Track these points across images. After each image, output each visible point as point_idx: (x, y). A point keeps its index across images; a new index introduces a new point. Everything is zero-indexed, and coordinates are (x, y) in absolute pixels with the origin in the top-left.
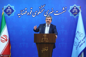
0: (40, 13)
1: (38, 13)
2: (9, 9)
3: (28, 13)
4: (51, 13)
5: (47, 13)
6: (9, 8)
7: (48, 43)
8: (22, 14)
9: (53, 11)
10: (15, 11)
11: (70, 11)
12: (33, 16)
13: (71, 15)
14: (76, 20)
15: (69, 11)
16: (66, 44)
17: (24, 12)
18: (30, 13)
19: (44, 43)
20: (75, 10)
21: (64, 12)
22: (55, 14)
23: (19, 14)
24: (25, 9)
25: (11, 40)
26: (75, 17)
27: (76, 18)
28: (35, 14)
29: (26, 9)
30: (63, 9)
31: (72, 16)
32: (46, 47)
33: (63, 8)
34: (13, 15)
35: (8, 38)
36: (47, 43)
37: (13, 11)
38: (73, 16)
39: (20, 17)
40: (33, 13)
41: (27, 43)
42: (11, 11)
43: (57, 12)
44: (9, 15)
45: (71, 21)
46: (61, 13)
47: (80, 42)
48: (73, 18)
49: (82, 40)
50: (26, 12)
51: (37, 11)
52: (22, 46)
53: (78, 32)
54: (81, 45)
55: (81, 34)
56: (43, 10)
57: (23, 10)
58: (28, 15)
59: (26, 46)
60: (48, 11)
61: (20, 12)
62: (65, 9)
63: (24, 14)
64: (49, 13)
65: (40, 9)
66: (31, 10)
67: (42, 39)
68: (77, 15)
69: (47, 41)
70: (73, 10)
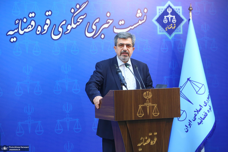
0: (74, 26)
1: (69, 27)
3: (39, 28)
4: (106, 26)
5: (94, 27)
8: (21, 32)
9: (111, 21)
11: (158, 20)
12: (55, 37)
13: (159, 33)
15: (154, 20)
17: (26, 25)
18: (46, 27)
20: (170, 16)
21: (140, 22)
22: (116, 31)
23: (11, 33)
24: (31, 15)
26: (170, 38)
27: (172, 39)
28: (60, 30)
29: (33, 15)
30: (138, 15)
31: (162, 35)
32: (150, 132)
33: (139, 11)
39: (15, 39)
40: (54, 28)
41: (39, 122)
43: (123, 22)
45: (161, 49)
46: (132, 27)
47: (201, 109)
48: (165, 41)
49: (205, 103)
50: (32, 26)
51: (64, 23)
52: (24, 132)
53: (188, 79)
54: (203, 117)
55: (200, 86)
56: (82, 17)
57: (22, 19)
58: (38, 33)
59: (36, 131)
60: (97, 22)
61: (16, 24)
62: (144, 14)
63: (26, 30)
64: (99, 25)
65: (72, 14)
66: (48, 17)
67: (140, 106)
68: (176, 30)
69: (155, 115)
70: (165, 17)
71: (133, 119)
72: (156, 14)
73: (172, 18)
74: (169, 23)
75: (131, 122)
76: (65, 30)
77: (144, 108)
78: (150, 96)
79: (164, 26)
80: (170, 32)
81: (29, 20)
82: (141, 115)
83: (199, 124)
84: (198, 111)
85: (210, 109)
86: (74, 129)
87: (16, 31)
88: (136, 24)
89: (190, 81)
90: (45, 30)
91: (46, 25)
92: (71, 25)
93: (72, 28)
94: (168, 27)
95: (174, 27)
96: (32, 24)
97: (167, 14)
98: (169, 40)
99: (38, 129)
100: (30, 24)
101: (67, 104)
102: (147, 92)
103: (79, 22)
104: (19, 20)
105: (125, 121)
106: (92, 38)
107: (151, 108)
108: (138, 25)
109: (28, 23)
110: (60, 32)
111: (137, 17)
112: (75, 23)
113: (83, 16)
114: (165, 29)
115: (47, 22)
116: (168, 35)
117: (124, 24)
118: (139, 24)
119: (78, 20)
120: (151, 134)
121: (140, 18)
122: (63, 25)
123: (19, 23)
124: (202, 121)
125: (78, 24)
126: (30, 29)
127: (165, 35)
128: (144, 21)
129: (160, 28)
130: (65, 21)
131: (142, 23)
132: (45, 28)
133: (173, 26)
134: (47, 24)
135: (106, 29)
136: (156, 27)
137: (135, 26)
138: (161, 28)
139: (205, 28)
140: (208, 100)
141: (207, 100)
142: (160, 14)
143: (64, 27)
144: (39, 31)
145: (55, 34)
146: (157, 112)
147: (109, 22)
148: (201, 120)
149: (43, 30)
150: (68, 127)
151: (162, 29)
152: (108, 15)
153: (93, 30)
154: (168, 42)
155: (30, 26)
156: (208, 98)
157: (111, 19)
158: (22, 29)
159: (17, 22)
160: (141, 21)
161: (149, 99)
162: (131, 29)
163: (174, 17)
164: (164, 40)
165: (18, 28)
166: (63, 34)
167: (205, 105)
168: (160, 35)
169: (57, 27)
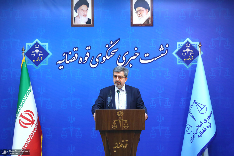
0: (108, 57)
1: (104, 59)
2: (37, 51)
3: (81, 59)
4: (134, 57)
5: (124, 59)
6: (37, 47)
7: (128, 132)
8: (67, 62)
9: (138, 54)
10: (51, 54)
11: (177, 53)
12: (92, 66)
13: (178, 63)
14: (190, 73)
15: (174, 53)
16: (168, 128)
17: (71, 57)
18: (86, 58)
19: (119, 131)
20: (188, 50)
21: (162, 55)
22: (142, 61)
23: (60, 62)
24: (75, 50)
25: (42, 122)
26: (188, 67)
27: (190, 68)
28: (97, 60)
29: (77, 49)
30: (160, 49)
31: (181, 65)
32: (123, 139)
33: (162, 46)
34: (47, 64)
35: (35, 118)
36: (124, 131)
37: (45, 54)
38: (184, 64)
39: (62, 67)
40: (92, 59)
41: (79, 129)
42: (41, 55)
43: (148, 55)
44: (37, 64)
45: (180, 76)
46: (156, 59)
47: (201, 125)
48: (184, 70)
49: (205, 121)
50: (76, 57)
51: (100, 55)
52: (67, 135)
53: (195, 101)
54: (202, 131)
55: (202, 107)
56: (115, 51)
57: (68, 52)
58: (80, 62)
59: (76, 135)
60: (126, 55)
61: (63, 56)
62: (166, 48)
63: (71, 61)
64: (128, 57)
65: (107, 49)
66: (88, 51)
67: (114, 121)
68: (193, 61)
69: (126, 127)
70: (184, 50)
71: (109, 130)
72: (176, 49)
73: (190, 52)
74: (187, 56)
76: (101, 61)
77: (118, 123)
78: (122, 115)
79: (182, 58)
80: (188, 63)
81: (73, 53)
82: (114, 127)
83: (199, 136)
84: (199, 127)
85: (210, 125)
87: (63, 61)
88: (158, 56)
90: (85, 61)
91: (86, 57)
92: (106, 57)
93: (107, 59)
94: (186, 58)
95: (192, 59)
96: (75, 56)
97: (186, 48)
98: (187, 69)
99: (78, 134)
100: (74, 56)
102: (120, 112)
103: (112, 54)
104: (66, 53)
107: (122, 123)
109: (73, 55)
110: (97, 62)
111: (160, 51)
112: (109, 55)
113: (116, 50)
114: (184, 61)
115: (87, 55)
116: (186, 65)
118: (162, 57)
119: (111, 53)
120: (123, 141)
122: (100, 56)
123: (65, 55)
124: (201, 135)
125: (111, 56)
126: (74, 60)
127: (183, 65)
128: (165, 54)
129: (179, 60)
131: (164, 55)
132: (85, 59)
133: (191, 58)
134: (87, 56)
135: (134, 60)
136: (176, 58)
137: (158, 58)
139: (220, 59)
140: (209, 119)
141: (207, 118)
142: (180, 48)
143: (100, 58)
144: (80, 61)
145: (93, 63)
146: (127, 126)
147: (136, 55)
148: (201, 134)
149: (83, 61)
151: (181, 60)
152: (136, 49)
153: (123, 61)
154: (186, 71)
155: (74, 58)
156: (209, 117)
157: (138, 52)
158: (68, 60)
159: (64, 54)
161: (121, 116)
162: (154, 60)
163: (192, 50)
164: (182, 69)
165: (65, 59)
166: (99, 64)
167: (205, 122)
168: (178, 65)
169: (94, 59)
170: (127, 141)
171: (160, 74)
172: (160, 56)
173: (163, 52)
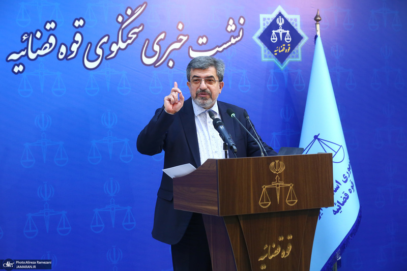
0: (122, 45)
1: (114, 48)
3: (63, 49)
4: (177, 45)
5: (156, 48)
8: (32, 56)
9: (185, 38)
11: (261, 38)
12: (89, 65)
13: (264, 59)
14: (286, 79)
17: (40, 43)
18: (75, 47)
20: (281, 31)
21: (233, 41)
22: (193, 54)
23: (15, 57)
24: (48, 26)
26: (283, 67)
27: (286, 70)
28: (99, 51)
29: (53, 25)
31: (269, 63)
32: (281, 234)
33: (231, 22)
39: (21, 68)
40: (88, 48)
41: (64, 213)
43: (204, 40)
45: (268, 86)
46: (220, 49)
47: (338, 188)
48: (274, 73)
49: (345, 178)
50: (51, 45)
51: (105, 39)
52: (37, 231)
53: (316, 137)
54: (341, 201)
55: (336, 148)
56: (136, 30)
57: (34, 33)
58: (61, 57)
59: (58, 229)
60: (161, 40)
61: (22, 42)
62: (239, 27)
63: (40, 52)
64: (164, 45)
65: (119, 25)
66: (78, 29)
67: (265, 188)
68: (291, 55)
69: (291, 203)
70: (274, 32)
71: (252, 212)
72: (259, 28)
73: (284, 34)
74: (280, 43)
75: (248, 217)
76: (107, 52)
77: (272, 192)
78: (282, 169)
79: (271, 47)
82: (265, 205)
83: (335, 212)
85: (352, 187)
86: (123, 224)
87: (23, 53)
88: (226, 43)
89: (319, 140)
90: (72, 52)
91: (74, 44)
92: (117, 43)
93: (120, 49)
94: (278, 49)
95: (289, 50)
96: (50, 41)
97: (277, 27)
98: (281, 70)
99: (61, 226)
100: (47, 42)
101: (112, 181)
103: (130, 38)
104: (29, 35)
105: (237, 216)
106: (153, 66)
108: (229, 46)
109: (44, 39)
110: (99, 56)
111: (228, 31)
112: (124, 40)
113: (138, 28)
115: (76, 39)
116: (278, 64)
117: (207, 42)
118: (232, 44)
119: (130, 36)
120: (281, 239)
121: (232, 34)
122: (104, 43)
123: (28, 40)
124: (340, 208)
125: (129, 41)
126: (47, 51)
127: (273, 62)
128: (239, 38)
129: (265, 51)
130: (107, 38)
131: (237, 42)
132: (73, 49)
133: (287, 47)
134: (77, 42)
135: (177, 51)
136: (260, 48)
137: (225, 46)
138: (268, 51)
139: (337, 51)
140: (349, 172)
142: (266, 27)
143: (106, 47)
145: (89, 58)
146: (294, 198)
147: (181, 40)
148: (338, 206)
149: (69, 52)
150: (113, 222)
152: (180, 26)
153: (154, 53)
154: (279, 75)
155: (47, 45)
156: (349, 169)
157: (185, 34)
158: (34, 50)
159: (24, 38)
160: (234, 38)
161: (280, 175)
162: (218, 51)
163: (288, 32)
164: (272, 71)
165: (27, 48)
166: (104, 59)
167: (345, 180)
168: (264, 62)
169: (93, 48)
170: (290, 237)
171: (230, 83)
172: (230, 43)
173: (235, 34)
